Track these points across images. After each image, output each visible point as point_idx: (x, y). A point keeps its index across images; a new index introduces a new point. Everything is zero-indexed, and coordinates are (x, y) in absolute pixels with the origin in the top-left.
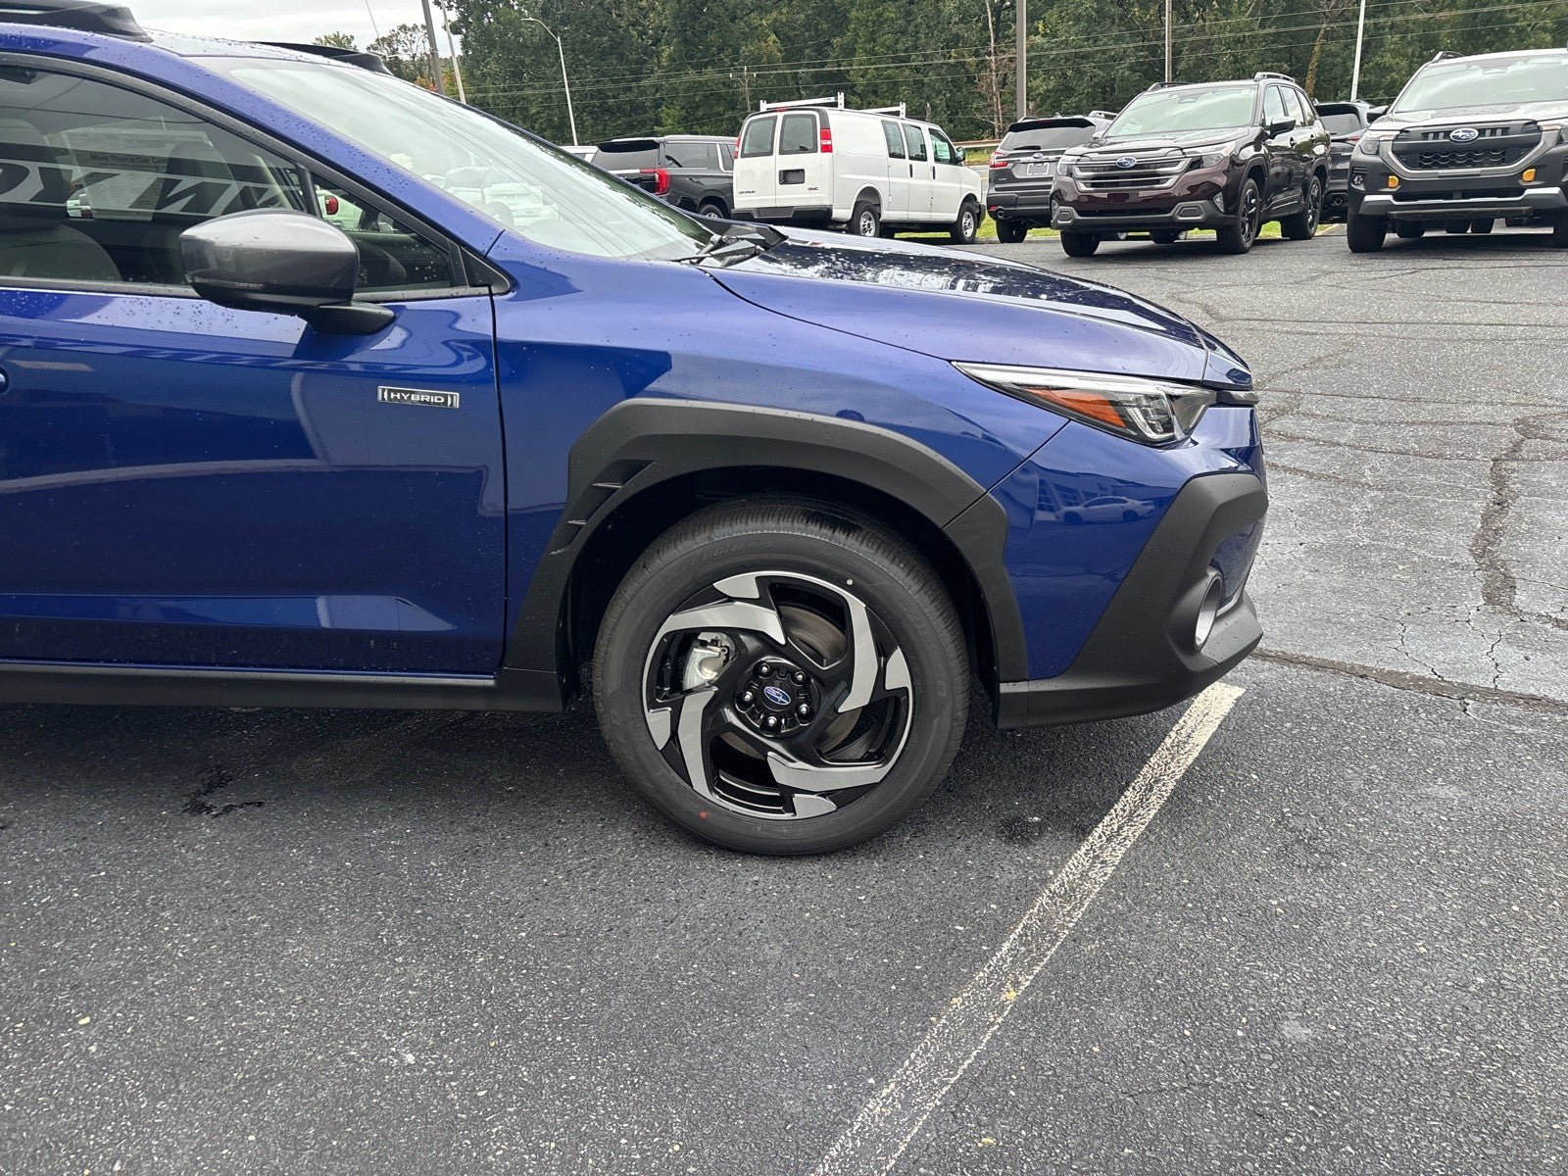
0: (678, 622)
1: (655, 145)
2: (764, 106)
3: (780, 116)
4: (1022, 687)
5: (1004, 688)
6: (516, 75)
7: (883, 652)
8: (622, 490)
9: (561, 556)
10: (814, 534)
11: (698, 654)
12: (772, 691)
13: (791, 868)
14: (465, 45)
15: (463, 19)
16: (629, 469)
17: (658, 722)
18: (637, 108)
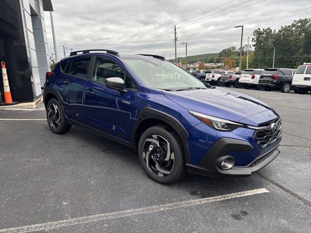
0: (148, 140)
1: (276, 70)
2: (305, 63)
3: (307, 66)
4: (189, 165)
5: (187, 164)
6: (265, 55)
7: (171, 153)
8: (143, 119)
9: (136, 126)
10: (164, 131)
11: (151, 146)
12: (158, 154)
13: (156, 184)
14: (256, 49)
15: (256, 44)
16: (144, 116)
17: (144, 154)
18: (291, 62)
